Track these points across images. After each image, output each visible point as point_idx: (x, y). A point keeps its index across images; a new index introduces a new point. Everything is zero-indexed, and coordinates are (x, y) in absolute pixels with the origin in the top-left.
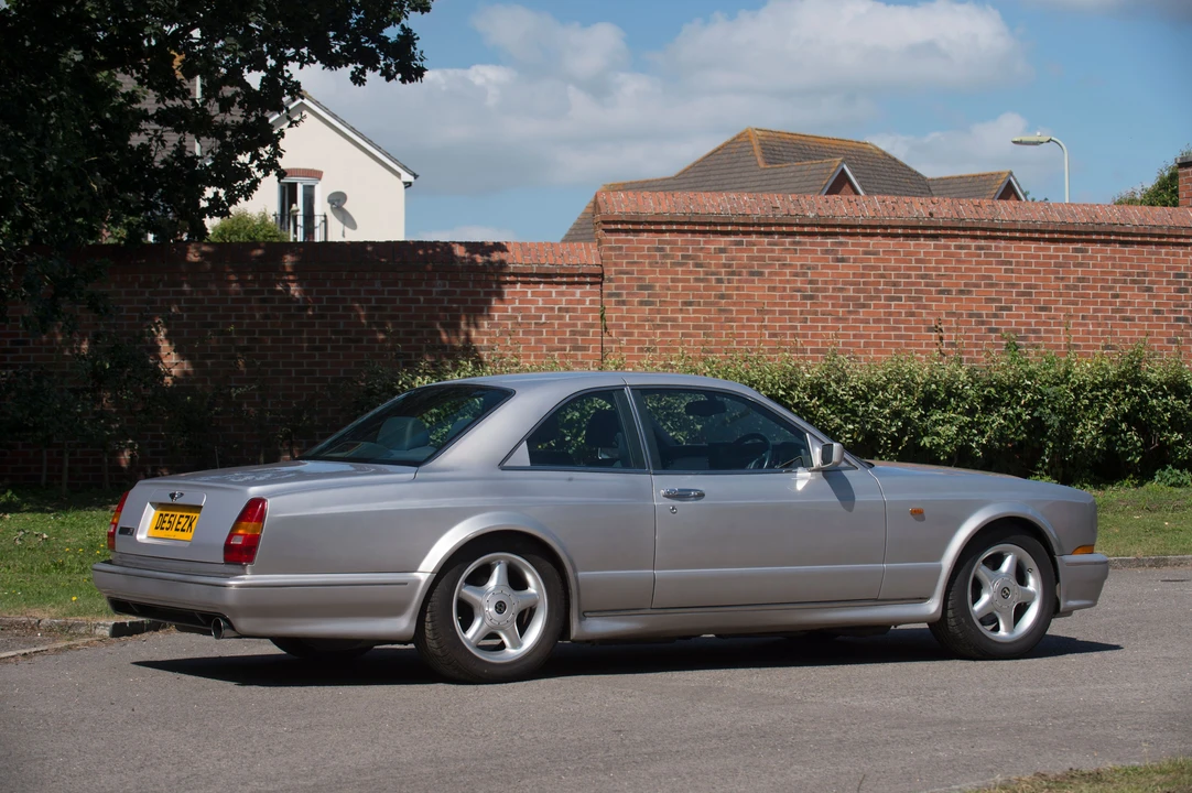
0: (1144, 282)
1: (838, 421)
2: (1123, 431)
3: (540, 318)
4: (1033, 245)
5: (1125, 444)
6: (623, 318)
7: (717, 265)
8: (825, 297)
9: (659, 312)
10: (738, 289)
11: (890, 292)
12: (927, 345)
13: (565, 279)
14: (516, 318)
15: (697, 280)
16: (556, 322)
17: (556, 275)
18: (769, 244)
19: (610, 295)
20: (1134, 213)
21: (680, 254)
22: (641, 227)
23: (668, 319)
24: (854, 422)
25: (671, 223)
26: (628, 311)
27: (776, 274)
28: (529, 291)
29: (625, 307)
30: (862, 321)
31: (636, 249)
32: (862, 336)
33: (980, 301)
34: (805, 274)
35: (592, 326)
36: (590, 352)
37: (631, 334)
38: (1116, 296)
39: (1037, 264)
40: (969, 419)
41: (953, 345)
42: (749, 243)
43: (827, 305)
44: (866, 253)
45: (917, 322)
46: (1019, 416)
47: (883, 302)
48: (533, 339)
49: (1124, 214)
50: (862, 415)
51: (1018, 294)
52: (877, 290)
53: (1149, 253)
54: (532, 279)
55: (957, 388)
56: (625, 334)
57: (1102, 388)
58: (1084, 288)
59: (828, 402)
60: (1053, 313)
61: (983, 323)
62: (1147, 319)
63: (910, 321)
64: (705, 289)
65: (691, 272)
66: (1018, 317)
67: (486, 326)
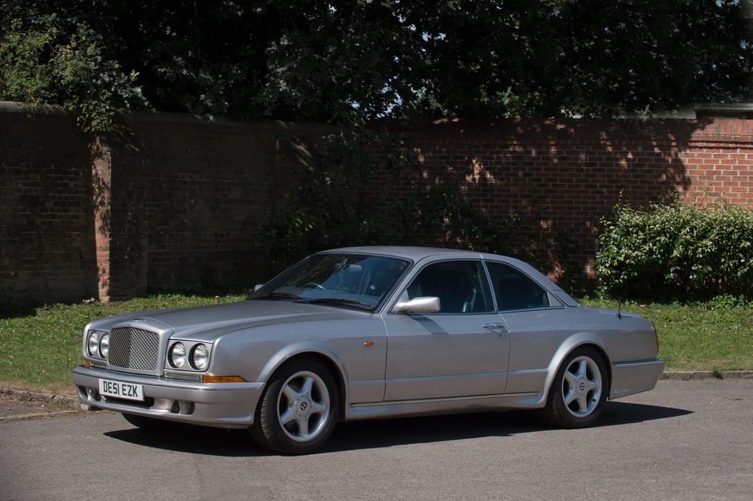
14: (736, 173)
28: (746, 154)
54: (748, 146)
67: (715, 178)
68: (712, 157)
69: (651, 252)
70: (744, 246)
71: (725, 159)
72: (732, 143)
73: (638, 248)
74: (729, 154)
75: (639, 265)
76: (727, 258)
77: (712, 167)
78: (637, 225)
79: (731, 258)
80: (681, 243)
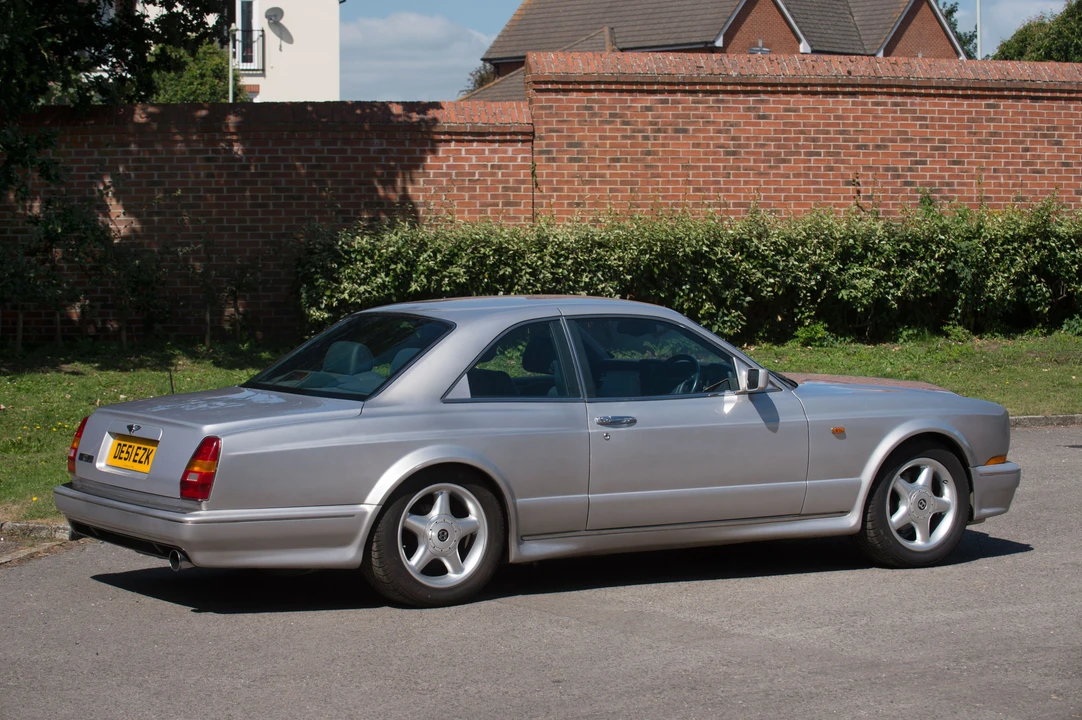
0: (1053, 136)
1: (759, 275)
2: (1032, 283)
3: (474, 175)
4: (947, 102)
5: (1034, 295)
6: (553, 175)
7: (643, 123)
8: (747, 153)
9: (587, 168)
10: (663, 145)
11: (809, 147)
12: (845, 198)
13: (497, 138)
14: (451, 175)
15: (624, 137)
16: (489, 179)
17: (489, 134)
18: (694, 102)
19: (541, 152)
20: (1045, 70)
21: (608, 112)
22: (571, 87)
23: (596, 176)
24: (774, 276)
25: (599, 83)
26: (558, 168)
27: (700, 131)
28: (463, 149)
29: (555, 164)
30: (782, 176)
31: (566, 108)
32: (782, 190)
33: (895, 155)
34: (728, 131)
35: (523, 182)
36: (522, 207)
37: (561, 190)
38: (1026, 150)
39: (951, 120)
40: (885, 273)
41: (869, 198)
42: (674, 102)
43: (749, 160)
44: (786, 110)
45: (835, 176)
46: (933, 269)
47: (802, 157)
48: (467, 195)
49: (1035, 71)
50: (783, 270)
51: (934, 148)
52: (797, 146)
53: (1059, 108)
54: (466, 138)
55: (874, 243)
56: (555, 190)
57: (1012, 242)
58: (995, 142)
59: (750, 256)
60: (966, 166)
61: (899, 177)
62: (1057, 171)
63: (829, 175)
64: (632, 146)
65: (618, 130)
66: (933, 170)
67: (422, 183)
80: (422, 273)
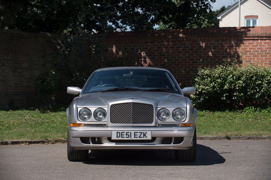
3: (267, 51)
14: (258, 51)
28: (263, 42)
48: (264, 58)
54: (264, 38)
67: (248, 54)
68: (247, 44)
69: (214, 87)
70: (258, 83)
71: (253, 45)
72: (256, 37)
73: (207, 85)
74: (255, 42)
75: (208, 93)
76: (250, 89)
77: (247, 49)
78: (207, 75)
79: (252, 89)
80: (228, 83)
